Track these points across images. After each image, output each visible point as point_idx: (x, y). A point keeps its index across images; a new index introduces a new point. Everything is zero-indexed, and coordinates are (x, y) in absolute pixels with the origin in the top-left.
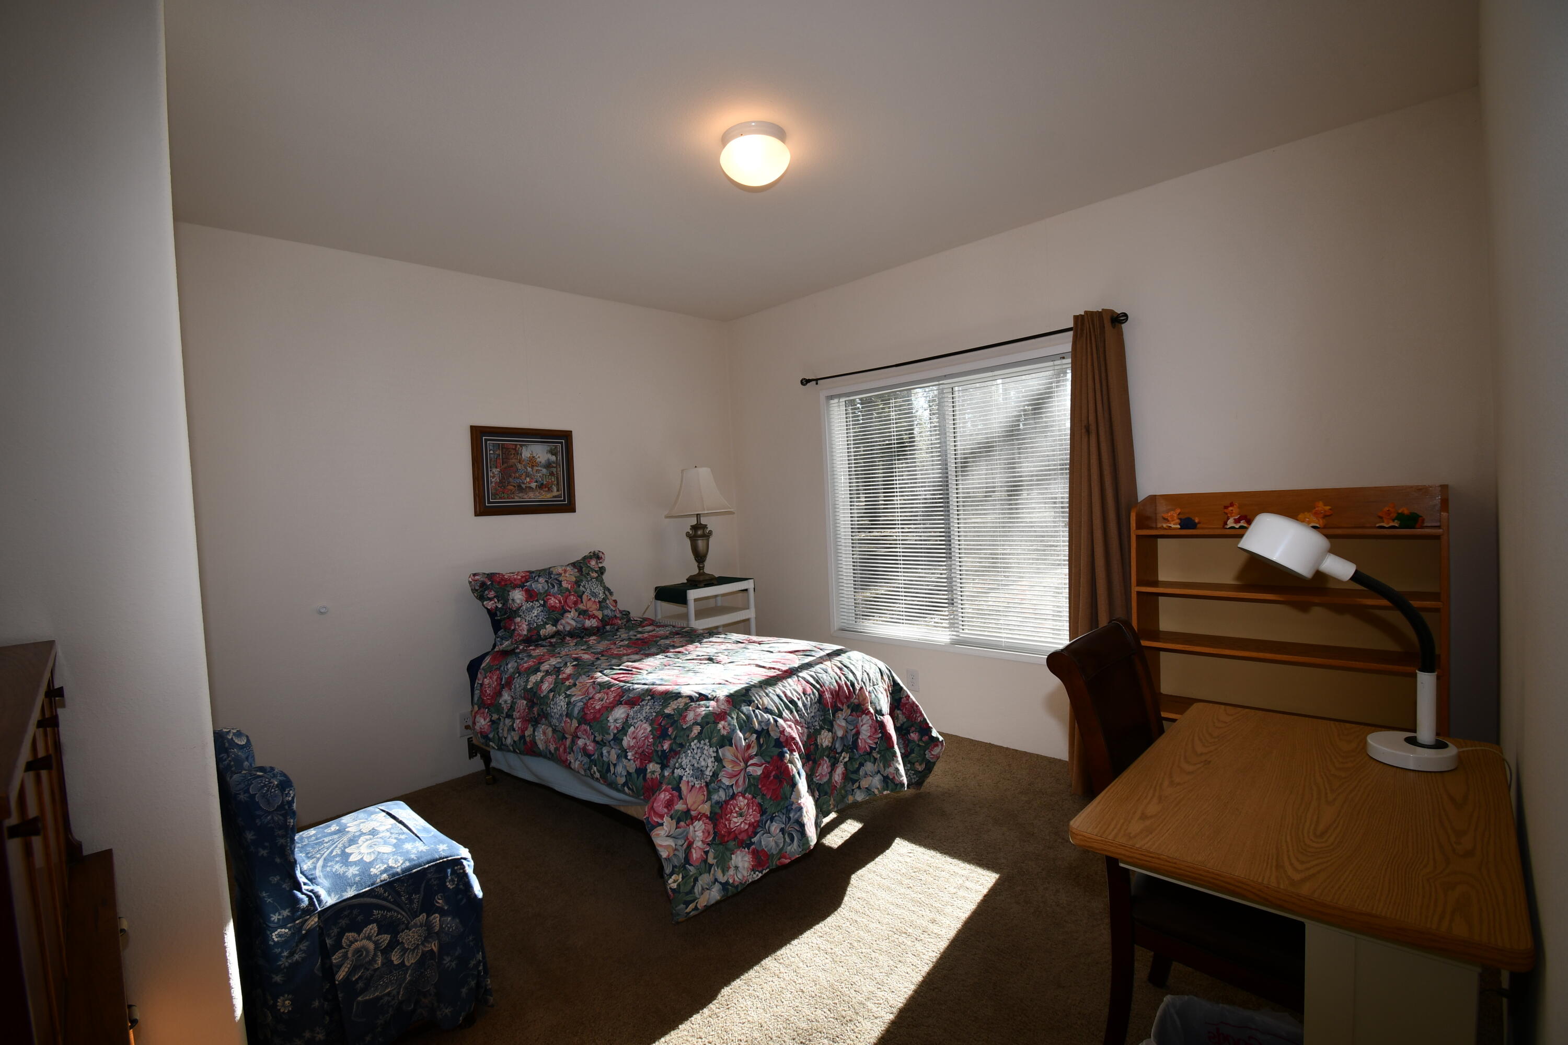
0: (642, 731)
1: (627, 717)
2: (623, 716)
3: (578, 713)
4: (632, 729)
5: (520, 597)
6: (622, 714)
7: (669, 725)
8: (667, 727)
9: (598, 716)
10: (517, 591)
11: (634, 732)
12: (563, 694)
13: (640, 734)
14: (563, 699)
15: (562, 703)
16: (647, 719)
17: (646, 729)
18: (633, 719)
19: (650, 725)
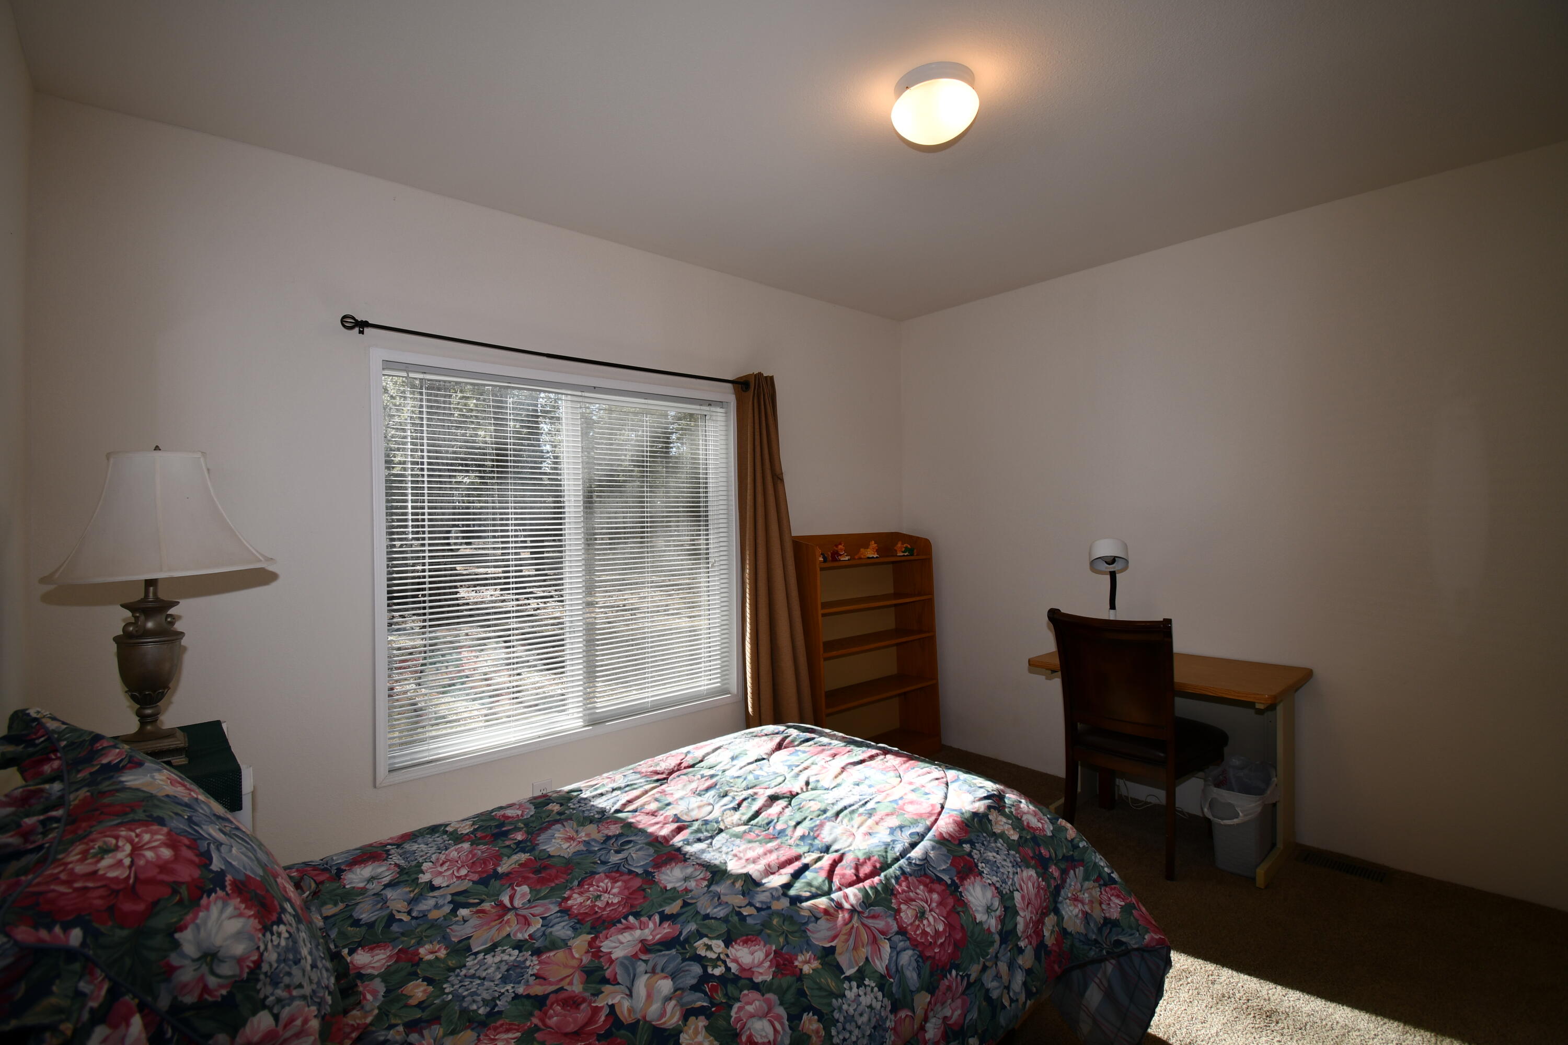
0: (1030, 885)
1: (997, 888)
2: (989, 893)
3: (919, 975)
4: (1017, 895)
5: (234, 925)
6: (984, 894)
7: (1037, 848)
8: (1037, 853)
9: (958, 936)
10: (215, 910)
11: (1023, 897)
12: (846, 985)
13: (1030, 888)
14: (861, 991)
15: (866, 1000)
16: (1015, 865)
17: (1030, 877)
18: (1004, 882)
19: (1028, 867)
